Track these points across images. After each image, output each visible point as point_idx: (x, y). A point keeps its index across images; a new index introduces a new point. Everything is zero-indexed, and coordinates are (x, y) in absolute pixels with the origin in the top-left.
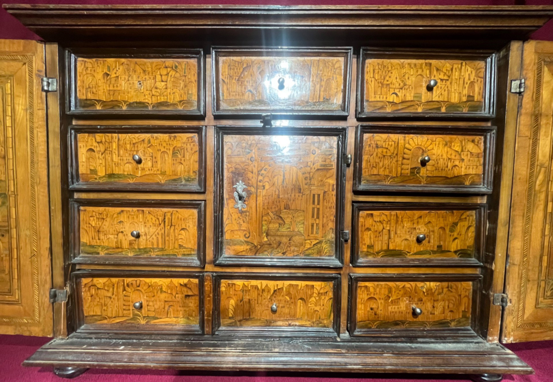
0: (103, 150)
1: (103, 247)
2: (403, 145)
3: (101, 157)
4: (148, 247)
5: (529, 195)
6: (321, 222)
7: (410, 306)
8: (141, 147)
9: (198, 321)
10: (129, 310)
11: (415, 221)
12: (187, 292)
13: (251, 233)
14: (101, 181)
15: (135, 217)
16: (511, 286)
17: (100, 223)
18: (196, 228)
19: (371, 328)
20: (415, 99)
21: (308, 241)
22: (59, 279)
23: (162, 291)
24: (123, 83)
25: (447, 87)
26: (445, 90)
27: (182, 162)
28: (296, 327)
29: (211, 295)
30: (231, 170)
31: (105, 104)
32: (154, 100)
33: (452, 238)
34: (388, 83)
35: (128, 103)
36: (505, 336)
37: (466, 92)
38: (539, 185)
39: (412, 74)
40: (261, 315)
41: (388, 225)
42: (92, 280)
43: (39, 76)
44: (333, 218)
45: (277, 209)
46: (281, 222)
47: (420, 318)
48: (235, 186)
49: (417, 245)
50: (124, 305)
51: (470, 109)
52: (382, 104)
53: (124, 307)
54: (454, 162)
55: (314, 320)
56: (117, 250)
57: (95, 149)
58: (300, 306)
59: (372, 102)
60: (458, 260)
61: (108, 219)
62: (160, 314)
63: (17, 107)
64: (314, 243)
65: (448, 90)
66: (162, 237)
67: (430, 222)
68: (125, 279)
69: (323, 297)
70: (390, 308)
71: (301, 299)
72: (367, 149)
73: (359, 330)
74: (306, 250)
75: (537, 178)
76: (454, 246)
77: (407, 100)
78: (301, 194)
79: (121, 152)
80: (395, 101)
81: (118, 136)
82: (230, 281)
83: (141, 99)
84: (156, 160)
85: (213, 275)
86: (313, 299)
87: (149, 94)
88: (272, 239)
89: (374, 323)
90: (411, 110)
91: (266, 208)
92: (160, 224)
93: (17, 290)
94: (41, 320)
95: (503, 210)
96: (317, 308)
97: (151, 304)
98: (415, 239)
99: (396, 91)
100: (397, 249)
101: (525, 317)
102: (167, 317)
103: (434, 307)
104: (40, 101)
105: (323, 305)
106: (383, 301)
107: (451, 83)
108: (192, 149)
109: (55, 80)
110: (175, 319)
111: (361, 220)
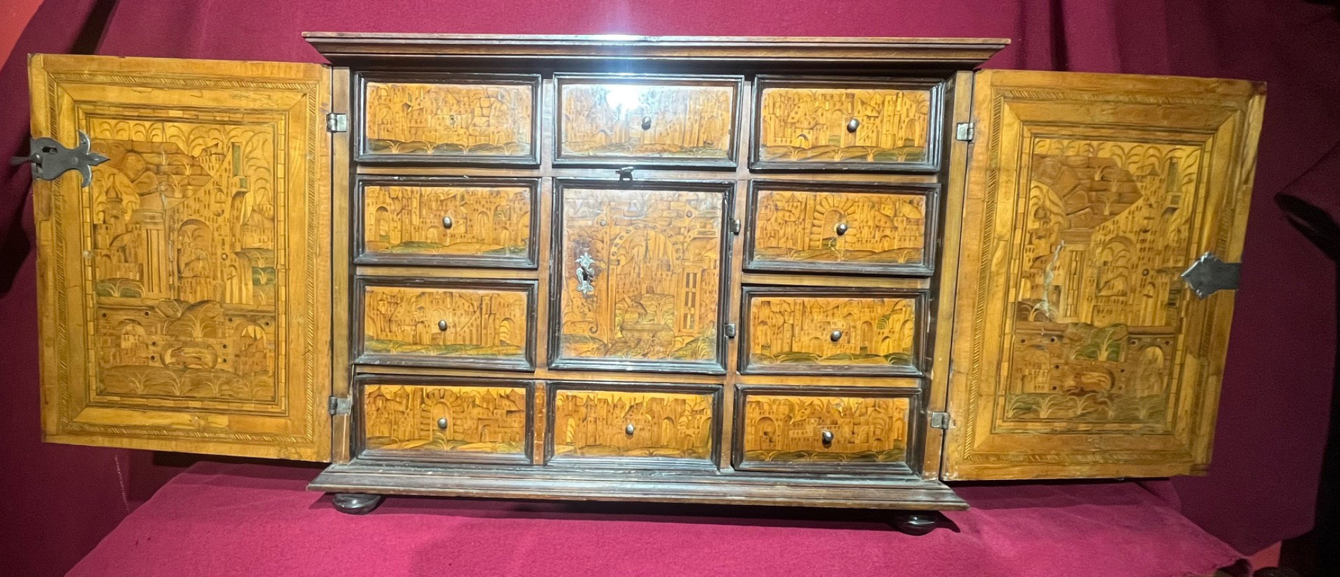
0: (398, 209)
1: (396, 343)
2: (813, 206)
3: (396, 218)
4: (458, 343)
5: (983, 278)
6: (697, 312)
7: (819, 431)
8: (451, 205)
9: (523, 448)
10: (429, 430)
11: (830, 313)
12: (509, 406)
13: (599, 327)
14: (394, 252)
15: (441, 302)
16: (955, 401)
17: (393, 310)
18: (524, 317)
19: (763, 460)
20: (831, 143)
21: (679, 339)
22: (341, 384)
23: (474, 405)
24: (429, 117)
25: (877, 127)
26: (873, 132)
27: (508, 226)
28: (660, 458)
29: (544, 410)
30: (572, 238)
31: (403, 145)
32: (472, 143)
33: (881, 337)
34: (794, 121)
35: (435, 145)
36: (947, 471)
37: (904, 134)
38: (996, 265)
39: (827, 108)
40: (611, 440)
41: (792, 318)
42: (379, 388)
43: (323, 111)
44: (715, 307)
45: (636, 293)
46: (643, 311)
47: (834, 448)
48: (578, 261)
49: (831, 346)
50: (422, 423)
51: (909, 157)
52: (785, 150)
53: (422, 427)
54: (883, 231)
55: (685, 448)
56: (415, 347)
57: (388, 208)
58: (666, 428)
59: (771, 147)
60: (889, 367)
61: (404, 304)
62: (471, 438)
63: (292, 152)
64: (686, 342)
65: (878, 132)
66: (477, 330)
67: (850, 314)
68: (424, 387)
69: (698, 417)
70: (791, 432)
71: (668, 418)
72: (763, 211)
73: (747, 463)
74: (676, 351)
75: (993, 256)
76: (883, 349)
77: (820, 144)
78: (670, 273)
79: (424, 212)
80: (803, 146)
81: (421, 190)
82: (570, 393)
83: (454, 140)
84: (472, 223)
85: (547, 384)
86: (684, 419)
87: (465, 133)
88: (629, 335)
89: (768, 453)
90: (825, 159)
91: (621, 291)
92: (475, 312)
93: (283, 398)
94: (315, 440)
95: (945, 298)
96: (690, 432)
97: (459, 422)
98: (828, 338)
99: (805, 132)
100: (803, 351)
101: (976, 445)
102: (481, 442)
103: (853, 433)
104: (323, 145)
105: (698, 428)
106: (781, 423)
107: (882, 122)
108: (521, 209)
109: (344, 117)
110: (490, 445)
111: (753, 310)
